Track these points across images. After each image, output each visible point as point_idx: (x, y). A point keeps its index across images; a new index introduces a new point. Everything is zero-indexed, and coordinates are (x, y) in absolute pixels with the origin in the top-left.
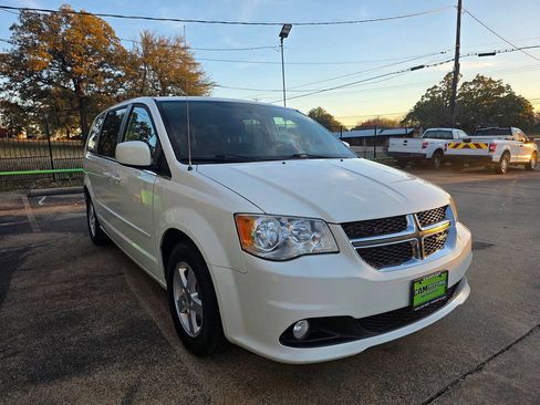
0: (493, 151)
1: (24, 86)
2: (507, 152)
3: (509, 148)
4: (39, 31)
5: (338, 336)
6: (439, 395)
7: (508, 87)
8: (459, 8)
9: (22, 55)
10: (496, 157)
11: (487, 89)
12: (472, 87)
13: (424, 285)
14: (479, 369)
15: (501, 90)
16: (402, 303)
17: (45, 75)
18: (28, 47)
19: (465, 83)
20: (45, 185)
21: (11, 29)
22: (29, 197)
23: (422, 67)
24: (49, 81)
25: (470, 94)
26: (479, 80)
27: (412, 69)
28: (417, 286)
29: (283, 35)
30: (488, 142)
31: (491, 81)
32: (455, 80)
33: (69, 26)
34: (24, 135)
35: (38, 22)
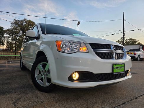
0: (135, 55)
1: (13, 37)
2: (139, 55)
3: (140, 54)
4: (18, 24)
5: (88, 80)
6: (122, 104)
7: (138, 41)
8: (124, 19)
9: (13, 30)
10: (136, 56)
11: (133, 42)
12: (128, 41)
13: (117, 66)
14: (136, 98)
15: (136, 42)
16: (110, 71)
17: (18, 35)
18: (14, 28)
19: (127, 40)
20: (13, 59)
21: (11, 23)
22: (8, 61)
23: (115, 34)
24: (19, 36)
25: (128, 42)
26: (130, 39)
27: (112, 35)
28: (114, 66)
29: (78, 24)
30: (134, 52)
31: (133, 39)
32: (124, 39)
33: (26, 23)
34: (12, 51)
35: (18, 22)
